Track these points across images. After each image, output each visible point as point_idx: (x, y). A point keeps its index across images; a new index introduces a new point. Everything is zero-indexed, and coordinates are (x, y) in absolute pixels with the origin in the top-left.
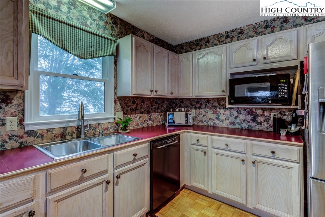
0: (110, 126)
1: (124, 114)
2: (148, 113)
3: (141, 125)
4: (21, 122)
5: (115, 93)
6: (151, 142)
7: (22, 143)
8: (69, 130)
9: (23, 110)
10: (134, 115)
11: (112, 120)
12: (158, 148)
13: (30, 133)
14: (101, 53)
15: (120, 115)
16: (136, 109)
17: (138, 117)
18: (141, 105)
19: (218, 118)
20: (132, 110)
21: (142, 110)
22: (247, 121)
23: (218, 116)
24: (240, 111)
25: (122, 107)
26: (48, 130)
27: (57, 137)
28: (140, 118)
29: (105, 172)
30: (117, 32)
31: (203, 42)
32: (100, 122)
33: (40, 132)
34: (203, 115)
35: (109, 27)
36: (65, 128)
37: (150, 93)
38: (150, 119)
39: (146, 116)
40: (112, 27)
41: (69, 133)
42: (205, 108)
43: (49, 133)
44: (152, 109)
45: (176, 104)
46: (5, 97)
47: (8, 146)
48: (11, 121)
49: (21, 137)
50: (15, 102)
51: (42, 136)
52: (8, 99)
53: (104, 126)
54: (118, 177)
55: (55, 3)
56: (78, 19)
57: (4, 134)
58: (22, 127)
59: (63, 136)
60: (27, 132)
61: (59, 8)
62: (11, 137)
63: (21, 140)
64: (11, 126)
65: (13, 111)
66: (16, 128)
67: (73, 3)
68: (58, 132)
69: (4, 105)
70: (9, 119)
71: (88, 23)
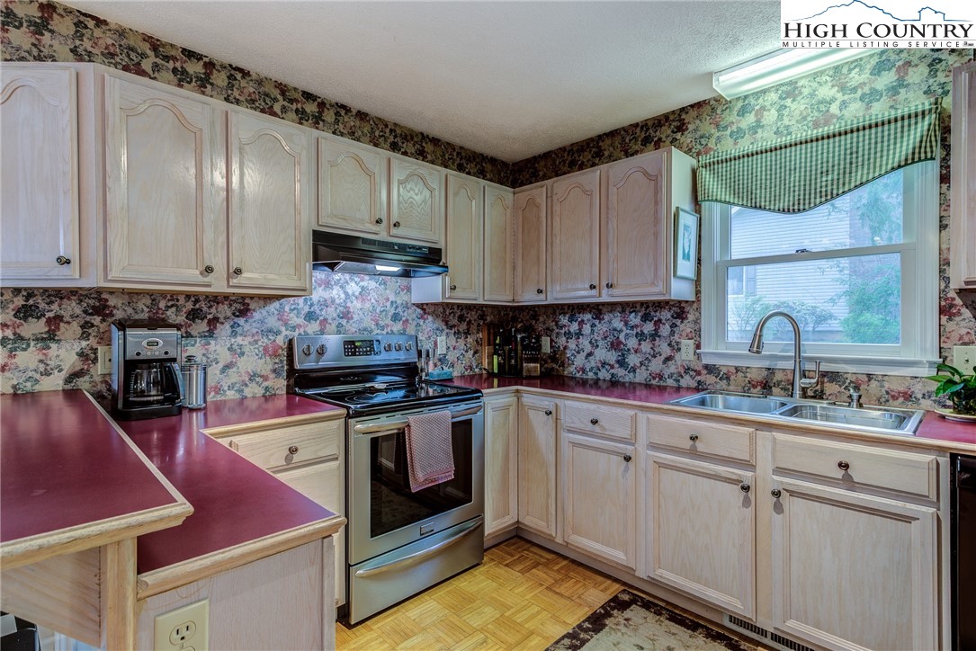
4: (698, 346)
6: (953, 456)
7: (699, 382)
8: (778, 377)
9: (700, 331)
11: (926, 372)
13: (710, 369)
26: (737, 369)
27: (754, 387)
29: (748, 465)
33: (724, 370)
36: (771, 371)
41: (779, 383)
43: (740, 374)
46: (680, 310)
47: (683, 383)
48: (687, 345)
49: (699, 373)
50: (691, 317)
51: (728, 378)
52: (683, 312)
53: (898, 387)
54: (777, 494)
55: (750, 119)
56: (804, 118)
57: (679, 363)
58: (699, 356)
59: (766, 387)
60: (706, 367)
61: (758, 125)
62: (687, 370)
63: (698, 378)
64: (686, 354)
65: (689, 330)
66: (691, 357)
67: (790, 90)
68: (756, 376)
69: (678, 322)
70: (685, 342)
71: (834, 110)
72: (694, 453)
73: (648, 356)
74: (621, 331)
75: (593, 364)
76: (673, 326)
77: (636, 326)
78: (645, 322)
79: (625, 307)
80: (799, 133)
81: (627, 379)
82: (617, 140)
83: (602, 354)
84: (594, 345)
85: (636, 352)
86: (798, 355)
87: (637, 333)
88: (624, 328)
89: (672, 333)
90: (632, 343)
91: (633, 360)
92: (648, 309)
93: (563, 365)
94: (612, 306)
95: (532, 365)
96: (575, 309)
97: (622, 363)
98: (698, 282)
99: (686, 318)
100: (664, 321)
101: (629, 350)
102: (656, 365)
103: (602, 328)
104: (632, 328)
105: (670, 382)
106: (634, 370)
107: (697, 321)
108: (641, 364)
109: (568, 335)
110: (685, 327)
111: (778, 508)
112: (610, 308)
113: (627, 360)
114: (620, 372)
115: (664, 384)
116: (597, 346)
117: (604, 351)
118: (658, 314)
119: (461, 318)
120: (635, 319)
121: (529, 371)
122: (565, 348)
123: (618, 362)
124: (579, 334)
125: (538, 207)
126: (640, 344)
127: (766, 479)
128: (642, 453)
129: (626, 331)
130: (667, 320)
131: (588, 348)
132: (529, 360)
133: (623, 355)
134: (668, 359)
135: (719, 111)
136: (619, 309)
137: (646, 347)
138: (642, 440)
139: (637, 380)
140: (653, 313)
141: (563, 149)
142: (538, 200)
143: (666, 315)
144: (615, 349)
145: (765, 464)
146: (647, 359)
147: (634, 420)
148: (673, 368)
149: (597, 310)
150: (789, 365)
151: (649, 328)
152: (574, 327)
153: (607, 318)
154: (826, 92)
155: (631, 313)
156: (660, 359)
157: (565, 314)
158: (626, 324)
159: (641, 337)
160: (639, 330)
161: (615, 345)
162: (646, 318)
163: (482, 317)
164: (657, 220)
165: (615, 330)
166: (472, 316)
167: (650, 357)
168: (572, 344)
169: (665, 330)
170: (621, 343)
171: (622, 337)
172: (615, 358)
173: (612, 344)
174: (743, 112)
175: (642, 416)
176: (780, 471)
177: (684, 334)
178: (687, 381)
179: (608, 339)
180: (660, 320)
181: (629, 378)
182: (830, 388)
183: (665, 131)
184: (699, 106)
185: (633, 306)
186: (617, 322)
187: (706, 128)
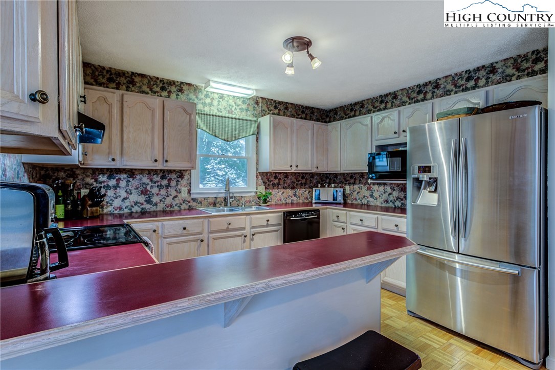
0: (252, 199)
1: (266, 188)
2: (293, 188)
3: (283, 201)
4: (189, 191)
5: (257, 169)
6: (284, 212)
7: (189, 206)
8: (218, 200)
9: (190, 183)
10: (277, 190)
11: (253, 194)
12: (291, 219)
13: (194, 200)
14: (243, 134)
15: (262, 189)
16: (278, 184)
17: (281, 193)
18: (285, 180)
19: (372, 196)
20: (274, 185)
21: (285, 185)
22: (401, 199)
23: (372, 192)
24: (394, 187)
25: (264, 182)
26: (205, 199)
27: (211, 205)
28: (283, 193)
29: (244, 229)
30: (258, 111)
31: (358, 107)
32: (243, 195)
33: (200, 200)
34: (357, 192)
35: (251, 108)
36: (216, 198)
37: (290, 168)
38: (295, 195)
39: (290, 192)
40: (254, 107)
41: (219, 202)
42: (359, 183)
43: (206, 200)
44: (297, 184)
45: (330, 179)
46: (181, 174)
47: (182, 207)
48: (184, 190)
49: (189, 202)
50: (186, 177)
51: (201, 203)
52: (182, 175)
54: (253, 235)
55: (208, 101)
56: (226, 108)
57: (180, 198)
58: (190, 195)
59: (215, 204)
61: (211, 104)
62: (184, 201)
63: (189, 204)
64: (184, 194)
65: (185, 183)
66: (186, 195)
67: (222, 97)
68: (211, 201)
69: (180, 179)
70: (183, 188)
71: (233, 109)
72: (228, 230)
73: (164, 196)
74: (148, 184)
76: (178, 181)
77: (158, 182)
78: (163, 179)
79: (150, 172)
80: (224, 114)
81: (152, 210)
82: (146, 81)
83: (135, 197)
84: (129, 193)
85: (157, 195)
87: (158, 185)
88: (150, 183)
89: (177, 185)
90: (155, 190)
91: (155, 199)
92: (164, 173)
94: (142, 171)
95: (94, 208)
99: (184, 178)
100: (173, 179)
101: (153, 194)
102: (169, 200)
103: (134, 183)
104: (155, 183)
105: (176, 208)
106: (156, 204)
107: (189, 179)
108: (161, 201)
109: (108, 187)
110: (184, 182)
112: (140, 172)
113: (151, 200)
114: (147, 207)
115: (173, 209)
116: (131, 193)
117: (136, 196)
118: (170, 175)
120: (156, 178)
123: (146, 201)
124: (116, 187)
126: (160, 191)
127: (249, 231)
128: (206, 236)
129: (151, 184)
130: (174, 179)
131: (124, 195)
133: (149, 197)
134: (175, 197)
135: (197, 91)
136: (147, 172)
137: (163, 192)
138: (206, 231)
139: (158, 209)
140: (167, 175)
143: (174, 176)
144: (144, 194)
145: (248, 227)
146: (164, 198)
147: (203, 223)
148: (177, 201)
149: (131, 173)
151: (165, 182)
153: (138, 177)
155: (154, 175)
156: (171, 197)
157: (104, 174)
158: (151, 180)
159: (160, 187)
160: (159, 184)
161: (144, 192)
162: (163, 177)
165: (144, 184)
167: (165, 197)
169: (173, 183)
170: (148, 190)
171: (148, 188)
172: (144, 199)
173: (142, 192)
174: (207, 96)
175: (206, 220)
176: (253, 227)
177: (183, 185)
178: (184, 206)
179: (139, 189)
180: (171, 179)
181: (154, 208)
183: (173, 89)
184: (189, 85)
185: (155, 172)
186: (145, 180)
187: (192, 96)
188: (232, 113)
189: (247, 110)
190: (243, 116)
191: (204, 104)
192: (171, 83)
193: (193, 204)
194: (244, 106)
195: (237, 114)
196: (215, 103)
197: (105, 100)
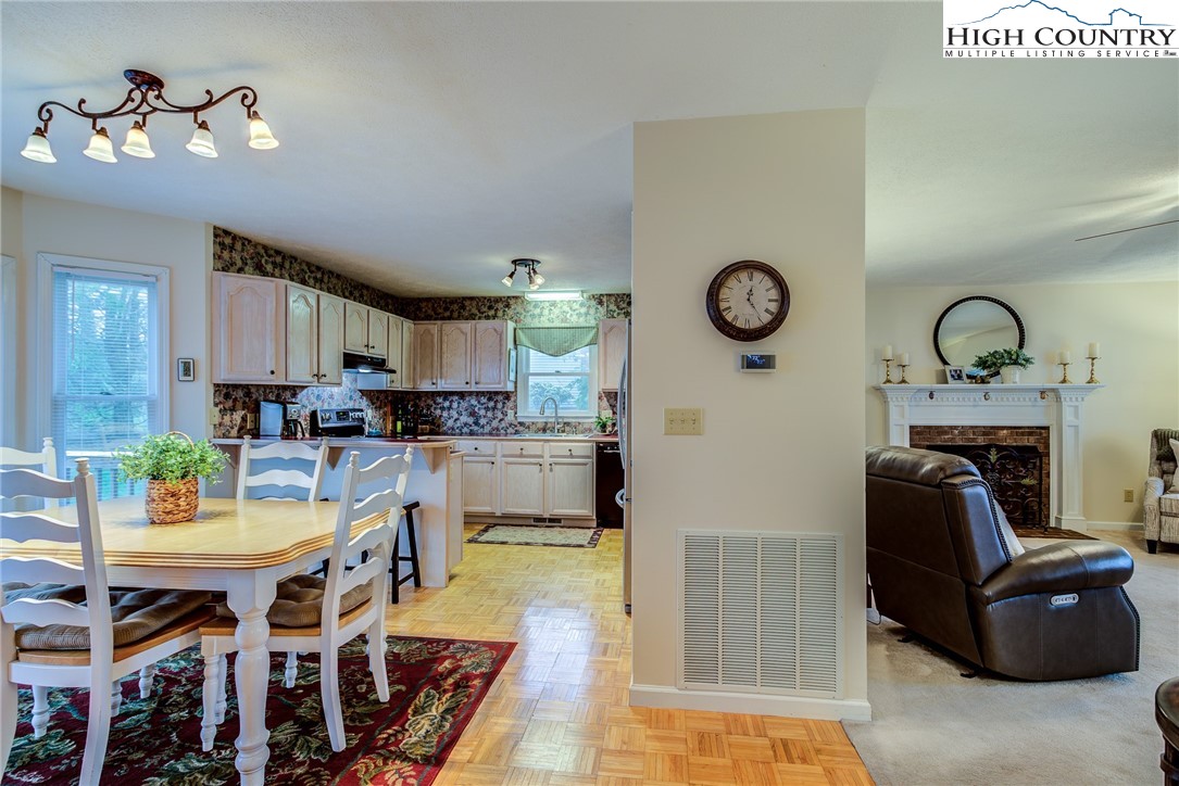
4: (516, 414)
5: (600, 388)
6: (599, 443)
7: (516, 430)
8: (549, 425)
9: (516, 406)
11: (594, 420)
12: (604, 451)
13: (521, 424)
14: (576, 346)
15: (607, 414)
25: (610, 405)
26: (533, 423)
27: (540, 430)
29: (541, 456)
30: (603, 312)
32: (580, 420)
33: (527, 424)
35: (592, 311)
36: (546, 423)
40: (597, 308)
43: (534, 425)
46: (507, 396)
48: (510, 413)
49: (516, 426)
50: (512, 399)
51: (529, 427)
52: (509, 397)
53: (586, 426)
54: (551, 465)
55: (538, 311)
56: (559, 317)
57: (507, 422)
58: (516, 418)
59: (544, 430)
60: (519, 423)
61: (541, 315)
62: (511, 425)
63: (516, 428)
64: (510, 417)
65: (511, 406)
66: (513, 419)
67: (553, 304)
68: (540, 426)
69: (506, 401)
70: (509, 411)
71: (568, 316)
72: (521, 456)
73: (490, 419)
74: (476, 406)
75: (459, 425)
76: (504, 403)
77: (485, 403)
78: (489, 401)
79: (478, 394)
80: (557, 324)
81: (479, 431)
82: (474, 303)
83: (464, 419)
84: (460, 414)
85: (484, 417)
86: (557, 417)
87: (485, 407)
89: (503, 407)
90: (482, 412)
91: (483, 421)
92: (491, 395)
93: (439, 426)
94: (471, 393)
95: (425, 426)
96: (447, 395)
97: (476, 423)
98: (516, 383)
99: (510, 400)
100: (499, 401)
101: (480, 416)
102: (495, 423)
103: (464, 404)
104: (482, 404)
105: (502, 431)
106: (483, 427)
107: (515, 401)
108: (487, 423)
109: (443, 409)
110: (510, 404)
111: (551, 470)
112: (469, 394)
113: (479, 421)
115: (499, 432)
116: (462, 415)
117: (466, 417)
118: (496, 397)
119: (378, 398)
120: (483, 400)
121: (422, 429)
122: (441, 416)
123: (474, 423)
124: (450, 408)
125: (432, 335)
126: (486, 413)
127: (547, 460)
128: (498, 460)
129: (479, 406)
130: (501, 400)
131: (456, 416)
132: (421, 424)
133: (477, 419)
134: (501, 420)
135: (525, 303)
136: (475, 395)
137: (490, 414)
138: (499, 455)
139: (485, 431)
140: (493, 397)
141: (440, 299)
142: (432, 331)
143: (500, 398)
144: (473, 416)
145: (547, 456)
147: (495, 445)
148: (503, 424)
149: (462, 395)
150: (553, 420)
151: (491, 404)
152: (447, 404)
153: (467, 399)
154: (566, 308)
155: (481, 397)
156: (497, 420)
157: (440, 396)
158: (479, 402)
159: (487, 409)
160: (486, 405)
161: (473, 414)
162: (490, 399)
163: (386, 398)
164: (501, 354)
165: (472, 405)
166: (382, 397)
167: (492, 419)
168: (445, 414)
169: (500, 405)
170: (476, 412)
171: (476, 409)
172: (473, 421)
173: (470, 413)
174: (535, 306)
175: (499, 443)
176: (551, 457)
177: (509, 407)
178: (510, 430)
179: (468, 410)
180: (497, 401)
181: (481, 429)
182: (567, 429)
183: (500, 305)
184: (516, 298)
185: (483, 394)
186: (474, 402)
187: (519, 309)
188: (566, 322)
189: (587, 314)
190: (582, 322)
191: (533, 316)
192: (498, 300)
193: (521, 428)
194: (583, 310)
195: (574, 320)
196: (546, 312)
197: (429, 331)
